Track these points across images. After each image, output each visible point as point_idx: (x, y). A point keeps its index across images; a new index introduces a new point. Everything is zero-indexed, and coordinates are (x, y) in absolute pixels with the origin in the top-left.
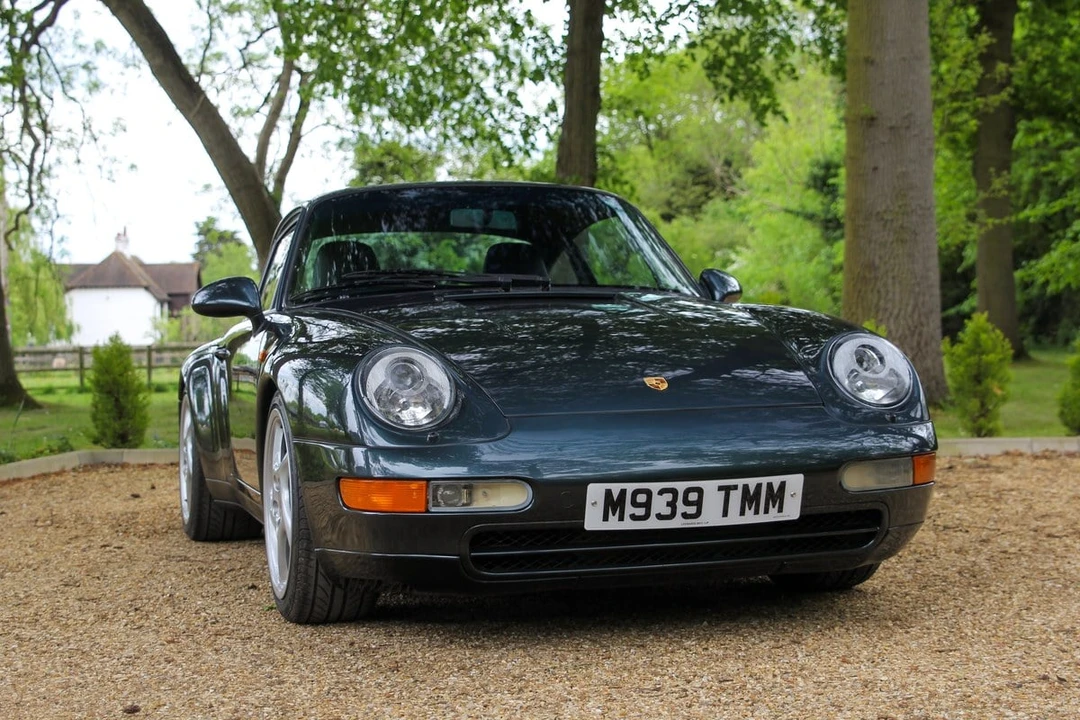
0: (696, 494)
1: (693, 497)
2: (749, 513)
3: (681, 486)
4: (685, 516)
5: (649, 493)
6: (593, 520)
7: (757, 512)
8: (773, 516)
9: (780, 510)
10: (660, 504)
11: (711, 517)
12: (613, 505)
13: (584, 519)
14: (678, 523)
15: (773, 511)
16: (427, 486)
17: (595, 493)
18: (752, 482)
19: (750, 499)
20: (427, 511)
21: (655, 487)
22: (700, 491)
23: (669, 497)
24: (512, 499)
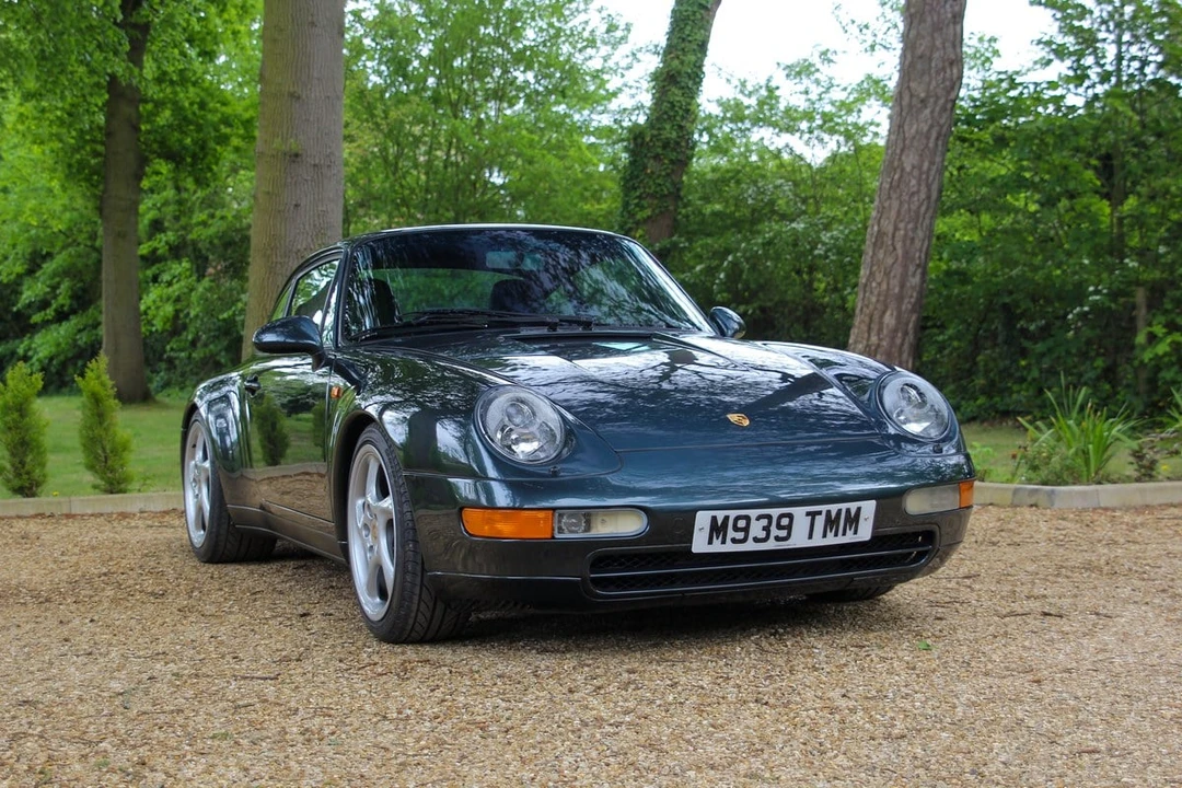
0: (787, 519)
1: (785, 522)
2: (830, 535)
3: (775, 512)
4: (778, 539)
5: (748, 518)
6: (700, 544)
7: (836, 535)
8: (849, 538)
9: (855, 533)
10: (757, 529)
11: (799, 540)
12: (717, 529)
13: (691, 543)
14: (771, 545)
15: (850, 533)
16: (553, 515)
17: (703, 520)
18: (834, 508)
19: (831, 523)
20: (553, 538)
21: (753, 513)
22: (790, 516)
23: (764, 522)
24: (630, 526)
